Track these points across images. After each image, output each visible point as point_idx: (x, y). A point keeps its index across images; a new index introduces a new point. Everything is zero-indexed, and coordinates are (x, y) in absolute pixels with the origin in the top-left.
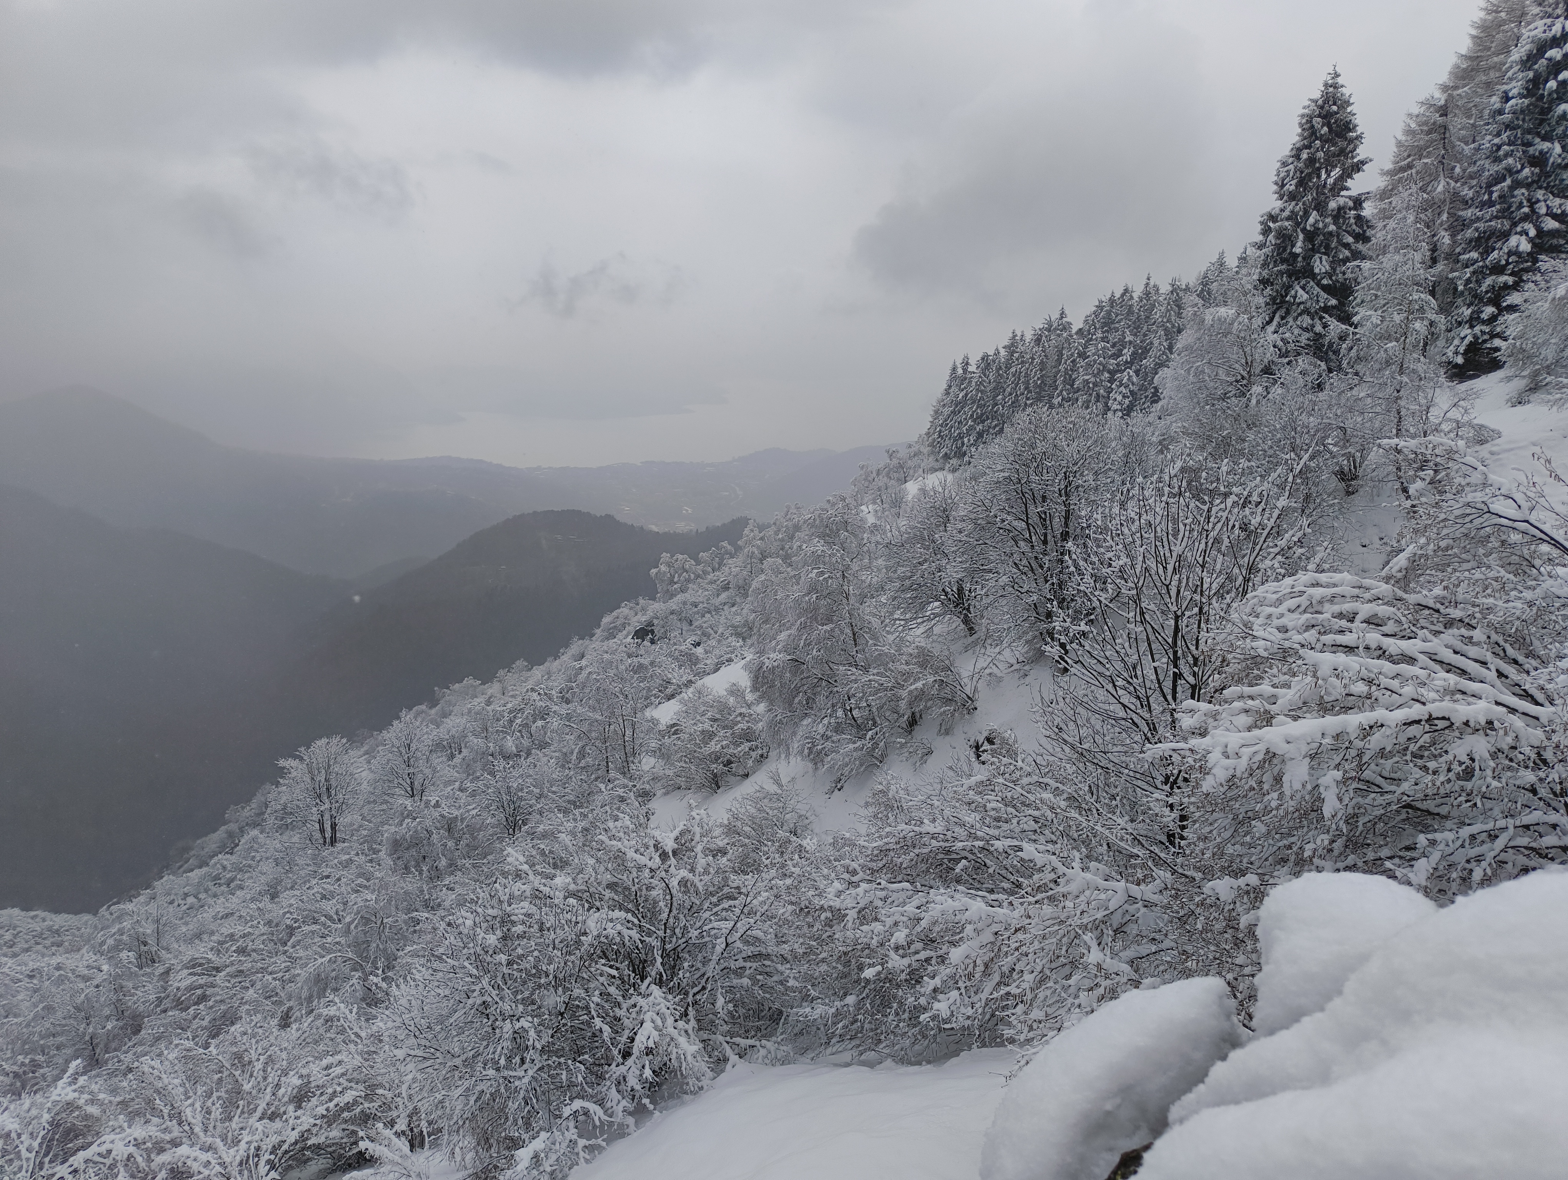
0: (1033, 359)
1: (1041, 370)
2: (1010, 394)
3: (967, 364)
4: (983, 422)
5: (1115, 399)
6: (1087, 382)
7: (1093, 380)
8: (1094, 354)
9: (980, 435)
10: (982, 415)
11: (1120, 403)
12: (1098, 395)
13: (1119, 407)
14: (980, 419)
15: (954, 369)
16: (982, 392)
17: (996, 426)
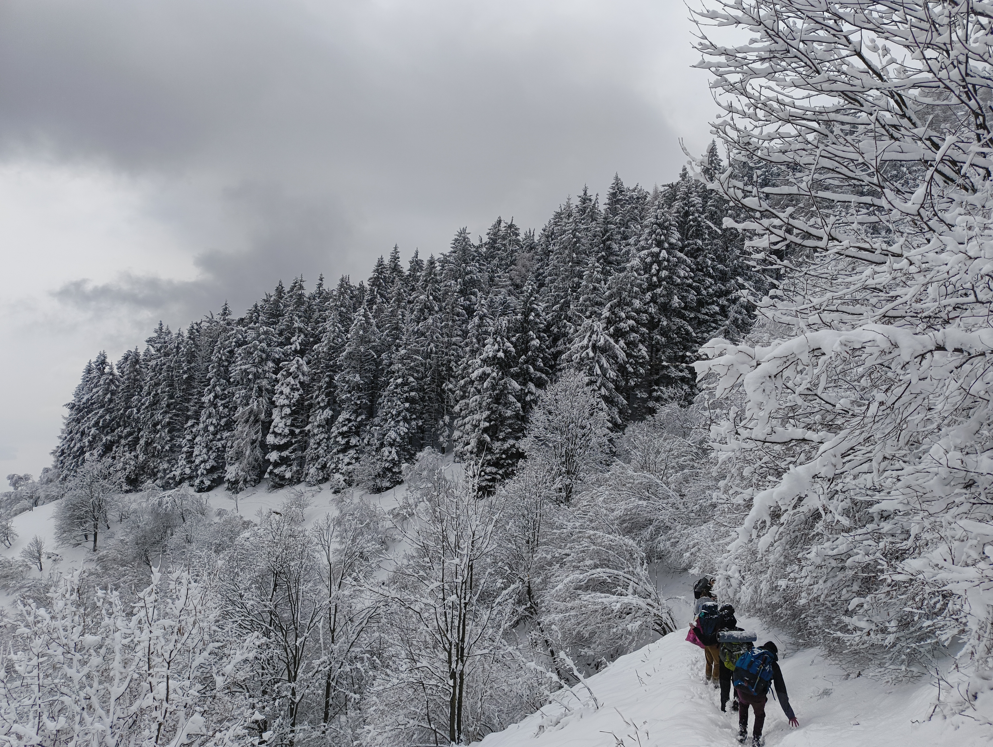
0: (178, 348)
2: (149, 394)
3: (103, 362)
5: (282, 393)
6: (246, 372)
7: (253, 369)
8: (254, 339)
9: (108, 448)
11: (287, 397)
12: (260, 389)
13: (286, 402)
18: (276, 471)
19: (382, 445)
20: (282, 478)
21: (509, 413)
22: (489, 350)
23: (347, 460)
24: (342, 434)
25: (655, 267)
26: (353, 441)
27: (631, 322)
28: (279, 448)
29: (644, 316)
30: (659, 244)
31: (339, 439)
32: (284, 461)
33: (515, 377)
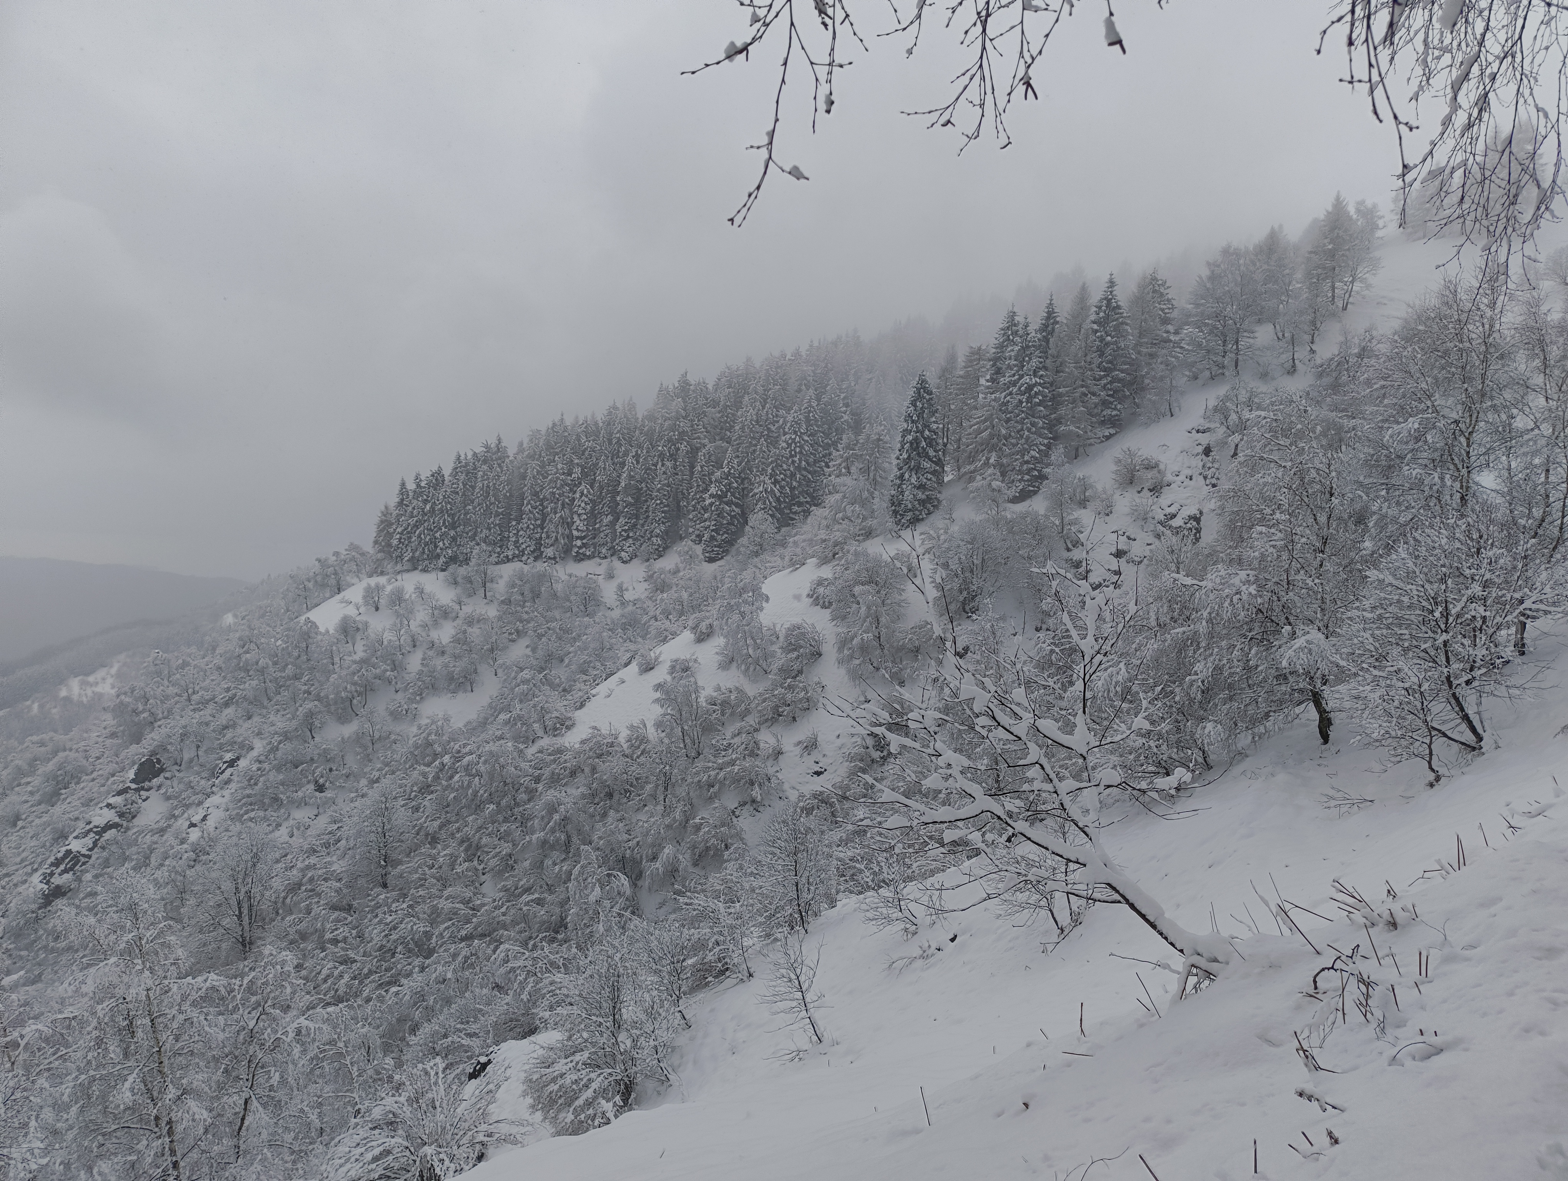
18: (581, 551)
19: (652, 536)
20: (585, 555)
21: (725, 522)
22: (713, 490)
23: (628, 545)
24: (625, 531)
25: (793, 445)
26: (631, 535)
27: (782, 476)
28: (581, 538)
29: (788, 472)
30: (795, 433)
31: (623, 533)
32: (584, 545)
33: (727, 504)
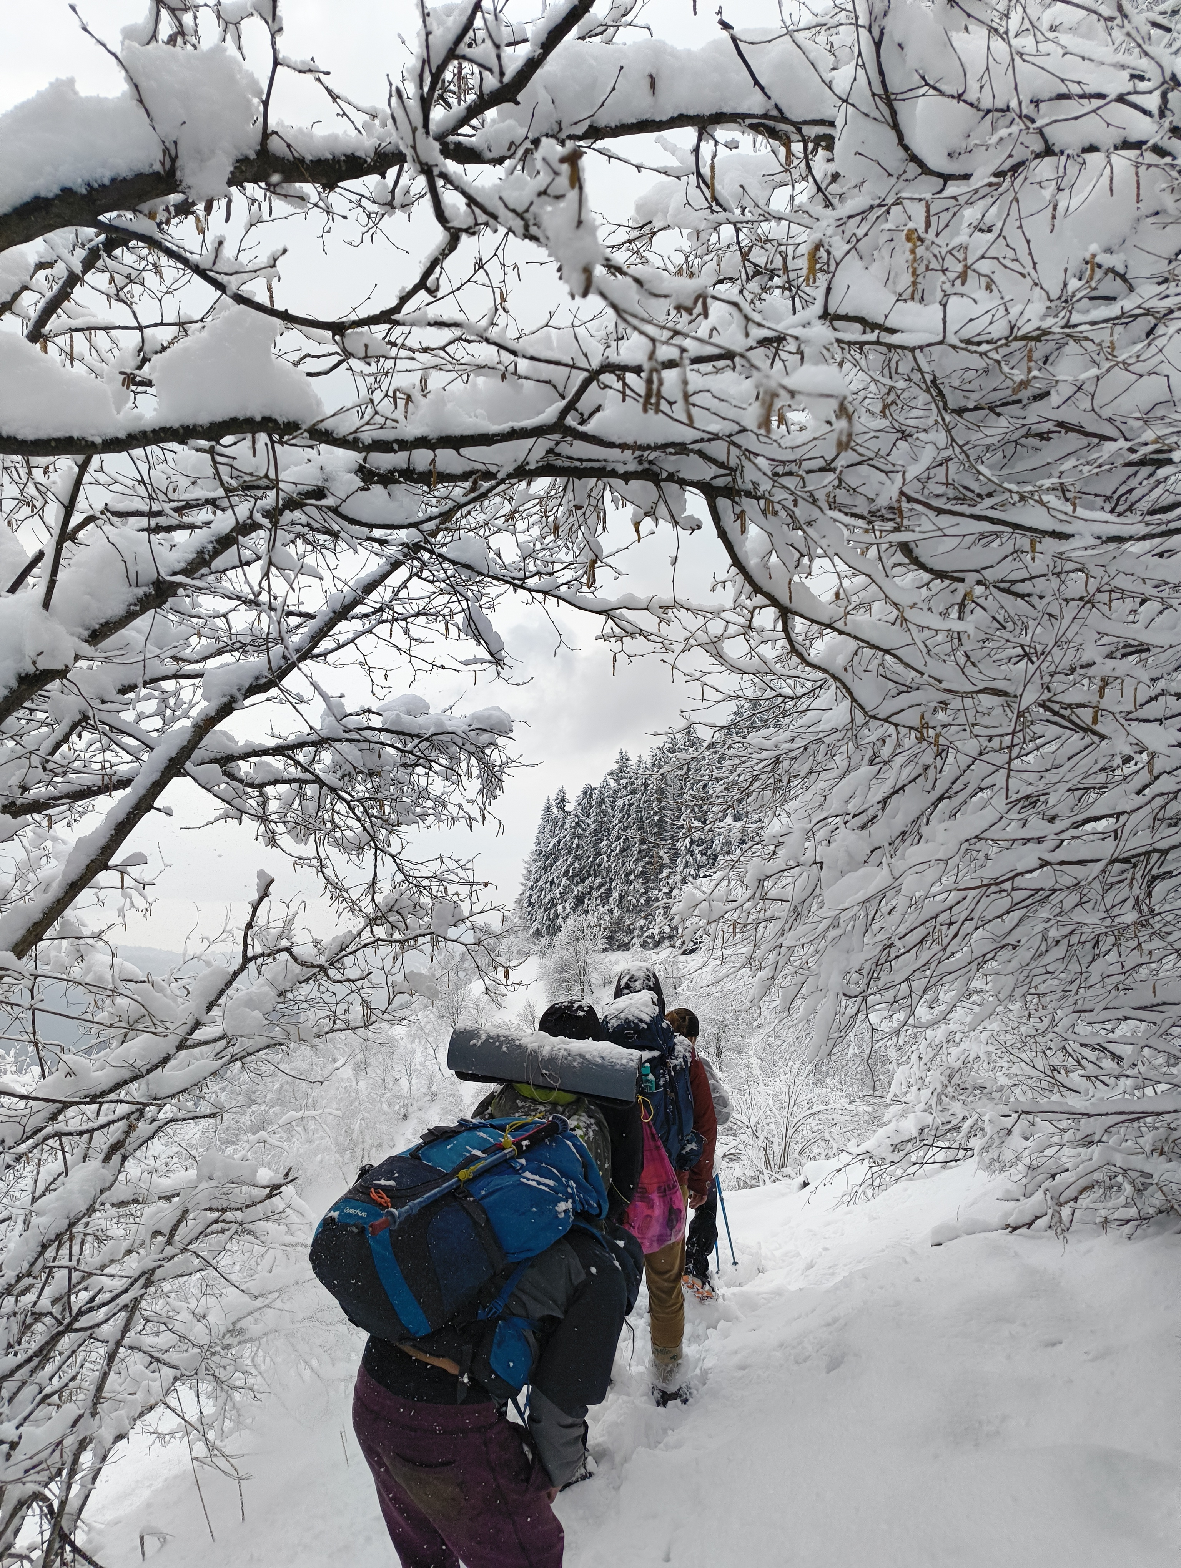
0: (646, 785)
1: (659, 801)
3: (563, 800)
4: (583, 880)
9: (580, 900)
10: (581, 870)
14: (578, 877)
15: (548, 809)
16: (580, 837)
17: (601, 885)
